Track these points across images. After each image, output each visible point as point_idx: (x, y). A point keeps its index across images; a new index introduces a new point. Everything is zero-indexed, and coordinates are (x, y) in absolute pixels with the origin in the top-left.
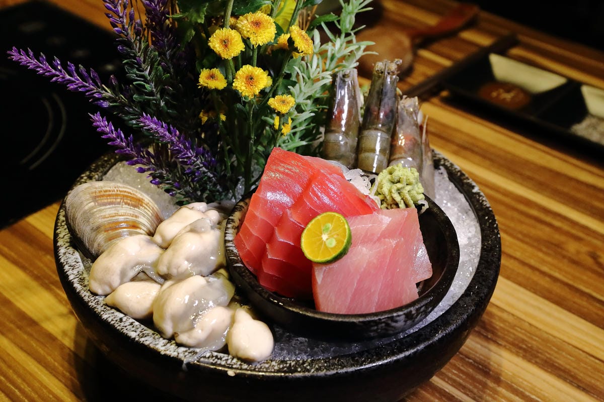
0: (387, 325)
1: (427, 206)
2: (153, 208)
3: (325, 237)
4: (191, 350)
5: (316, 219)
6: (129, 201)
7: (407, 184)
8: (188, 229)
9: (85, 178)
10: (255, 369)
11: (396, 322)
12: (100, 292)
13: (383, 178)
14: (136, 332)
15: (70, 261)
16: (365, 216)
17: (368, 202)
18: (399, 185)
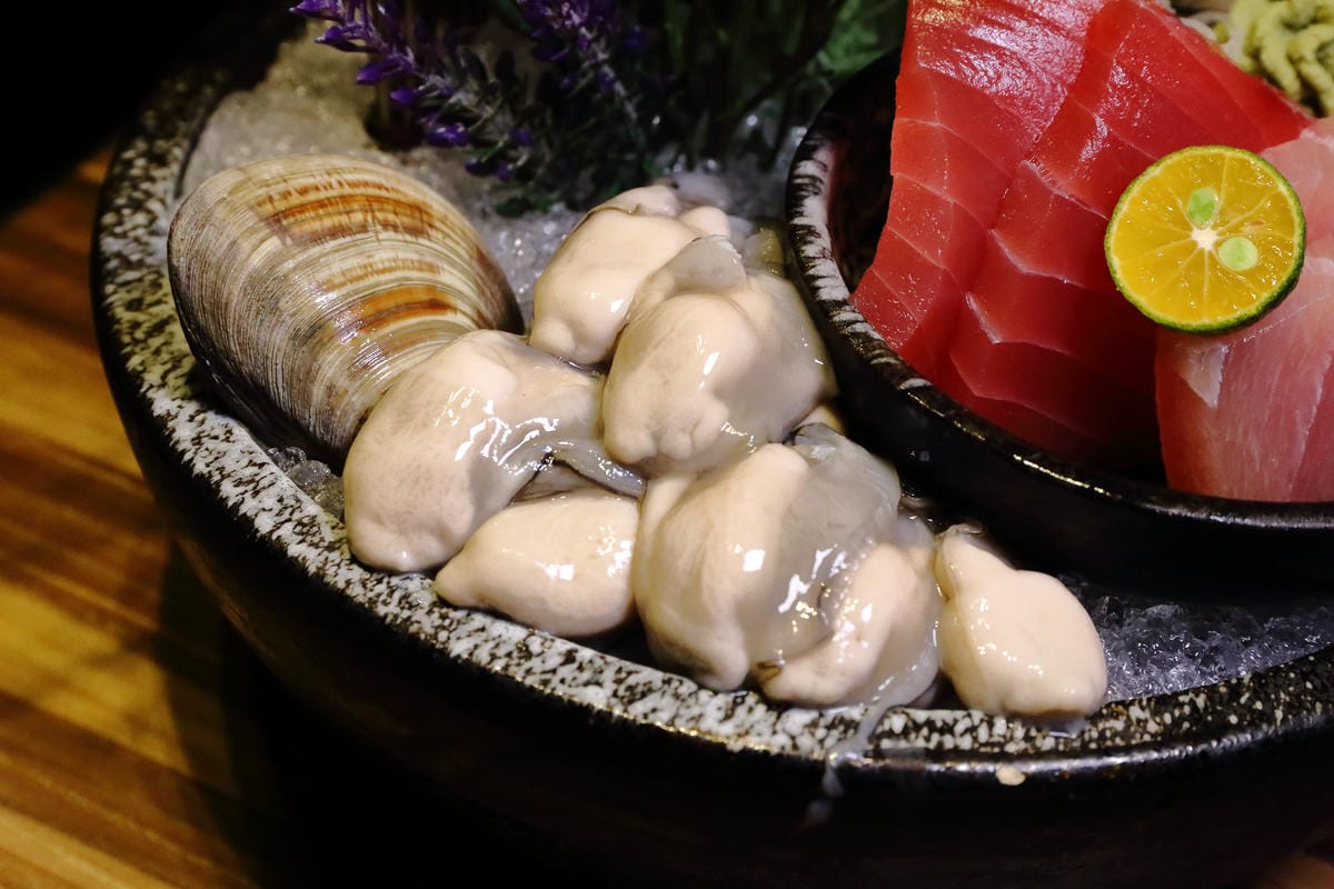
2: (463, 232)
3: (1205, 238)
4: (832, 713)
6: (391, 217)
8: (667, 281)
9: (141, 162)
12: (404, 558)
14: (599, 684)
15: (228, 464)
18: (1321, 32)
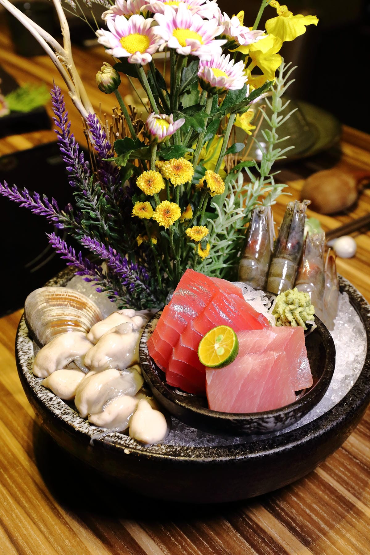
0: (259, 424)
1: (315, 326)
2: (95, 311)
3: (216, 346)
4: (100, 429)
5: (212, 330)
6: (74, 304)
7: (299, 306)
8: (114, 330)
9: (52, 283)
10: (147, 450)
11: (267, 422)
12: (40, 375)
13: (280, 299)
14: (60, 410)
15: (24, 348)
16: (256, 330)
17: (260, 319)
18: (292, 307)
